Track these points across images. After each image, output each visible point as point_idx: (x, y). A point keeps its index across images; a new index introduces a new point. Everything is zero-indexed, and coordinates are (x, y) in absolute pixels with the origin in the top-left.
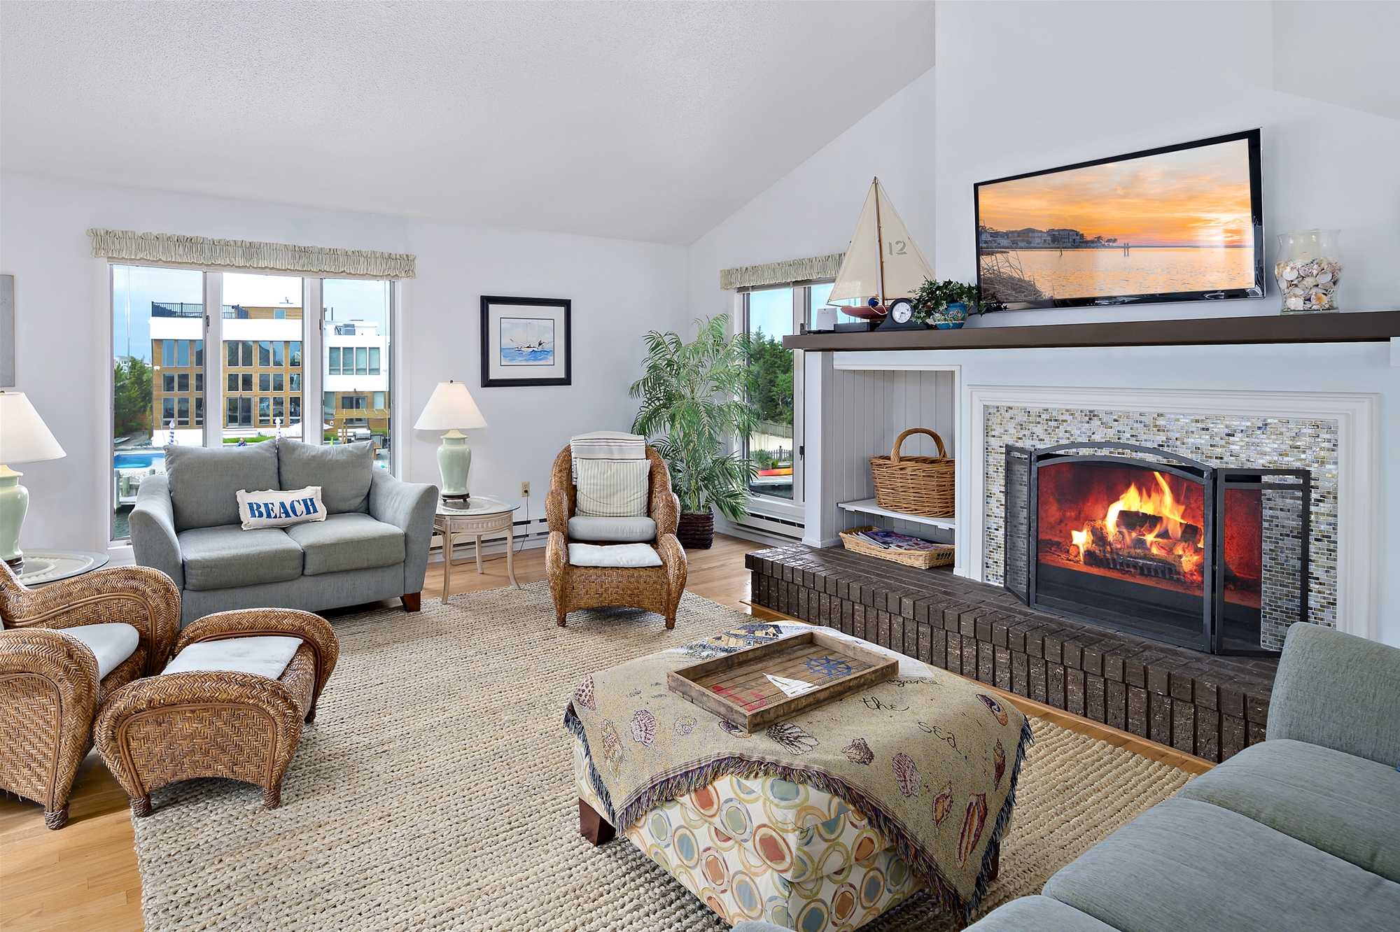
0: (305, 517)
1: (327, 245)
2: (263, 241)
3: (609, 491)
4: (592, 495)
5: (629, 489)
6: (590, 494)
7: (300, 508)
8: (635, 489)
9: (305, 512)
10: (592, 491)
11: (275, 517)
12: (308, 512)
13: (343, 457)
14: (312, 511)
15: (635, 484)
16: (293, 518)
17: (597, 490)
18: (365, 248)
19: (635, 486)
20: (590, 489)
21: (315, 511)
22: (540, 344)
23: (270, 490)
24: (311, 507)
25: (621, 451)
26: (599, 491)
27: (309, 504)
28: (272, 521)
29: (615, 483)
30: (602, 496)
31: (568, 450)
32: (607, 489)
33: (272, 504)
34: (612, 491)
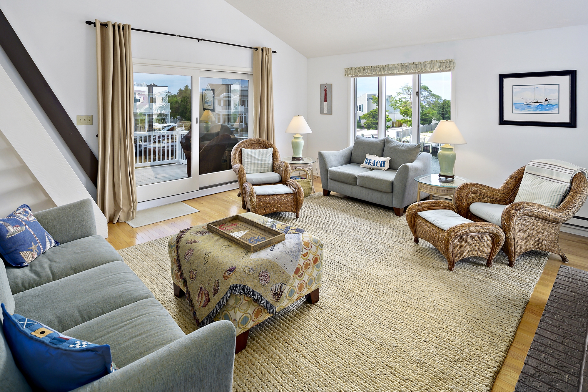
0: (379, 167)
1: (412, 61)
2: (389, 64)
3: (532, 197)
4: (522, 196)
5: (543, 199)
6: (521, 195)
7: (379, 164)
8: (547, 200)
9: (380, 166)
10: (523, 194)
11: (370, 165)
12: (381, 166)
13: (403, 148)
14: (382, 166)
15: (548, 197)
16: (376, 167)
17: (526, 194)
18: (428, 60)
19: (547, 198)
20: (522, 192)
21: (384, 166)
22: (546, 100)
23: (375, 156)
24: (382, 164)
25: (558, 175)
26: (526, 195)
27: (383, 163)
28: (369, 166)
29: (536, 193)
30: (527, 198)
31: (524, 167)
32: (531, 196)
33: (372, 160)
34: (534, 197)
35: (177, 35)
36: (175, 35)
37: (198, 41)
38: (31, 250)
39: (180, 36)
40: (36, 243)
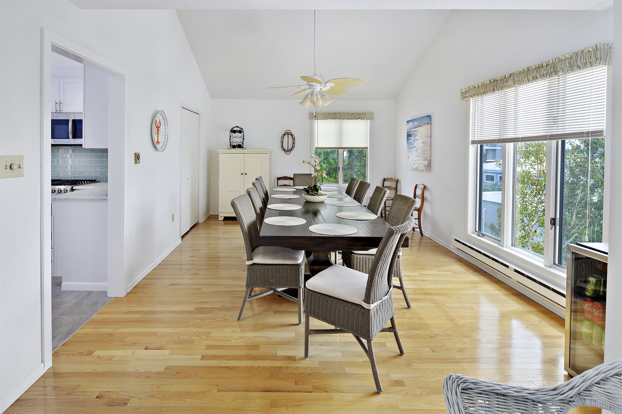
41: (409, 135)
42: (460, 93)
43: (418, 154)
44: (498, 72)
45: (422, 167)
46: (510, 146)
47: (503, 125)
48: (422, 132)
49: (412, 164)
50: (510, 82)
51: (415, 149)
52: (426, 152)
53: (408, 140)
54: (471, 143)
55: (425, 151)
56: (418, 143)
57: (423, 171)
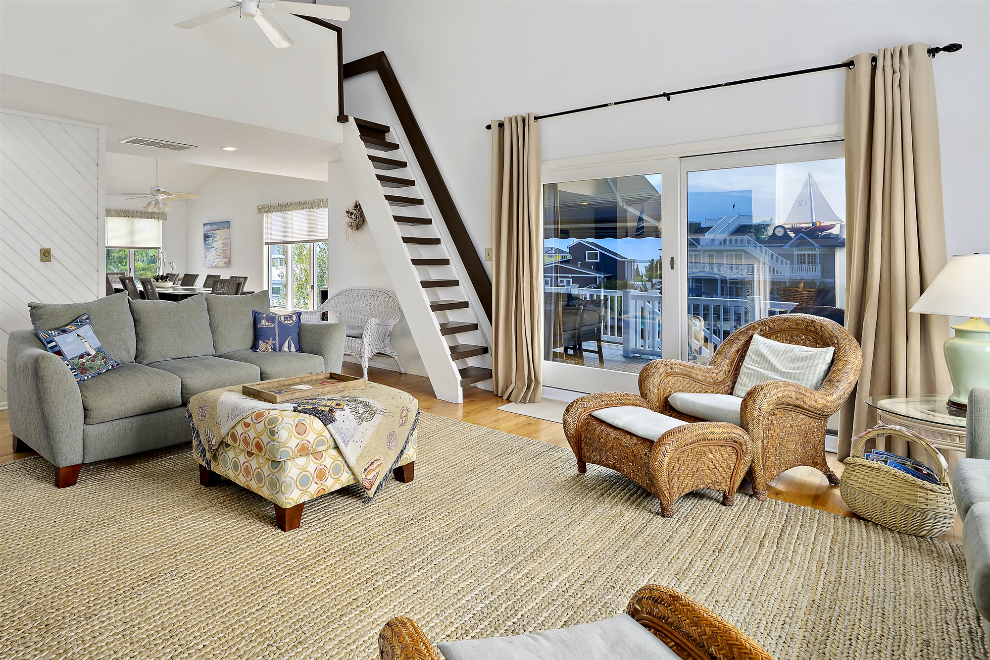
35: (610, 104)
36: (606, 105)
37: (669, 99)
38: (267, 343)
39: (616, 104)
40: (274, 339)
41: (206, 237)
42: (257, 209)
43: (217, 253)
44: (284, 201)
45: (221, 264)
46: (289, 246)
47: (285, 233)
48: (220, 234)
49: (210, 263)
50: (290, 208)
51: (214, 249)
52: (226, 252)
53: (205, 240)
54: (264, 244)
55: (224, 250)
56: (218, 244)
57: (222, 267)
